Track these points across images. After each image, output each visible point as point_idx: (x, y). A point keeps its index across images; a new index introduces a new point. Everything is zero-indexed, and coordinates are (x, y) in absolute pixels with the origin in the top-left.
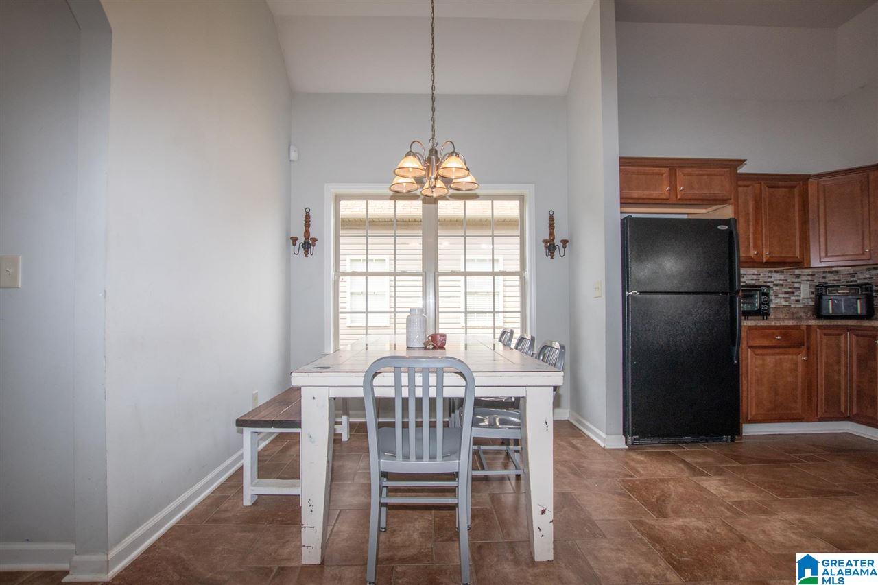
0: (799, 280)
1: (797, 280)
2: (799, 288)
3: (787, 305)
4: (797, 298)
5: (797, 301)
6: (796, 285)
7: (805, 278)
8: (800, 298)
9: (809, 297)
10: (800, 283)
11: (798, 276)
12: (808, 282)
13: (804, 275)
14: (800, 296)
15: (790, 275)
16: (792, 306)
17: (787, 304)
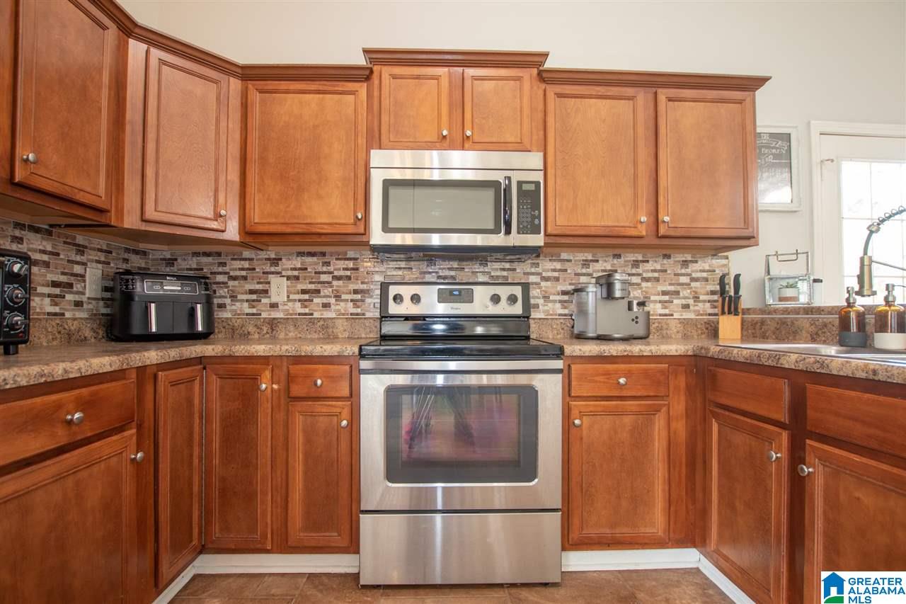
0: (84, 259)
1: (78, 258)
2: (83, 276)
3: (55, 314)
4: (77, 298)
5: (78, 304)
6: (78, 269)
7: (94, 255)
8: (84, 299)
9: (99, 296)
10: (84, 264)
11: (81, 249)
12: (100, 266)
13: (94, 249)
14: (83, 293)
15: (65, 243)
16: (68, 315)
17: (57, 309)
